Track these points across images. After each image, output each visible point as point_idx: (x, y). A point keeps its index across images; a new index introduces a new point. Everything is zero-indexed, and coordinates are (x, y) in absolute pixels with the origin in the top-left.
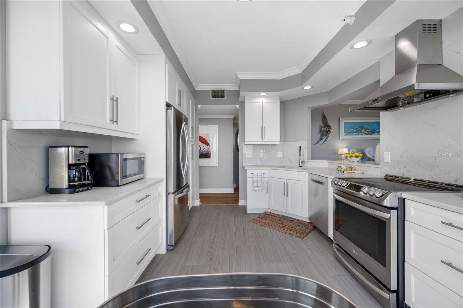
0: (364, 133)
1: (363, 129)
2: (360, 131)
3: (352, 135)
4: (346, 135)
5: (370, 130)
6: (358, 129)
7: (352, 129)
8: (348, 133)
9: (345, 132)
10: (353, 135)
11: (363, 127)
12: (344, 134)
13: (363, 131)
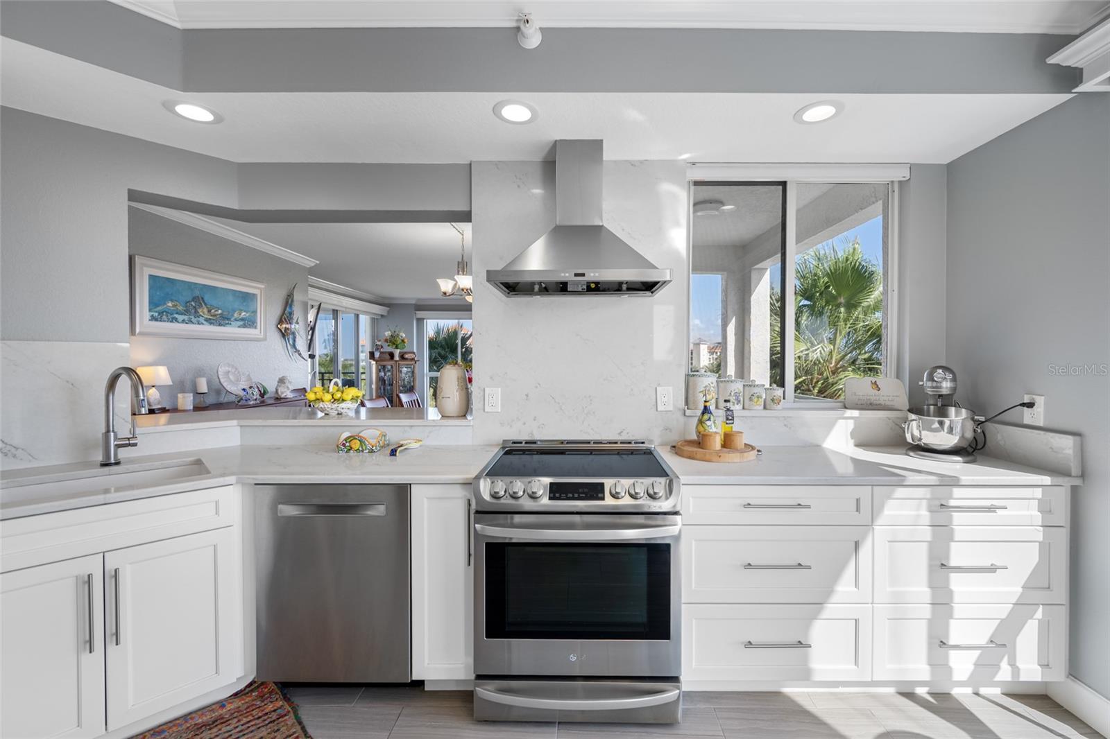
0: (207, 320)
1: (203, 304)
2: (195, 312)
3: (172, 322)
4: (153, 318)
5: (220, 311)
6: (188, 304)
7: (172, 301)
8: (159, 314)
9: (150, 310)
10: (176, 320)
11: (202, 298)
12: (147, 315)
13: (203, 313)
